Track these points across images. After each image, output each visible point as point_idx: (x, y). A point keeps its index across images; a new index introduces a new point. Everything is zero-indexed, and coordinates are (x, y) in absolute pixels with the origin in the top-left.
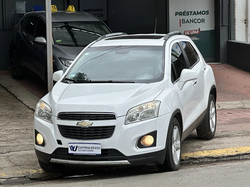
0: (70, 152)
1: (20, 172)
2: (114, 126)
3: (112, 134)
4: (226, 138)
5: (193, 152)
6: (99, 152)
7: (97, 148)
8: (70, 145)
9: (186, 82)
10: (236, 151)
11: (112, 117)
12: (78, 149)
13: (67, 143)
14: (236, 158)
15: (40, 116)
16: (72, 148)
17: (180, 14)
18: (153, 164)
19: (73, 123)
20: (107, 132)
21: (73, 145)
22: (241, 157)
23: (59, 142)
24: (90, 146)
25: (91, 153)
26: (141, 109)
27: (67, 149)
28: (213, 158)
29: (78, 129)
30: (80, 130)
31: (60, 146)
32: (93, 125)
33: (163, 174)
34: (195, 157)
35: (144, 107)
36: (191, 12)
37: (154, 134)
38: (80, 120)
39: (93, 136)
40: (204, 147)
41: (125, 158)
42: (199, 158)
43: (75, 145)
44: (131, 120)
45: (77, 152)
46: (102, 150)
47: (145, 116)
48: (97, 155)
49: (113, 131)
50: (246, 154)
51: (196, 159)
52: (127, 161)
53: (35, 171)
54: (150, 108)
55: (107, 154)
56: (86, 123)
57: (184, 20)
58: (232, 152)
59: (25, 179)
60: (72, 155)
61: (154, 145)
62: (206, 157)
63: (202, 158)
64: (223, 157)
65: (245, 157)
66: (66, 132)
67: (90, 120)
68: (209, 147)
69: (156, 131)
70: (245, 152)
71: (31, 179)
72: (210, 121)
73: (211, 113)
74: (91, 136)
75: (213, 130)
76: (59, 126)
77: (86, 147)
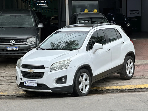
0: (25, 84)
2: (44, 72)
3: (43, 76)
6: (36, 85)
7: (36, 83)
8: (25, 81)
10: (135, 87)
11: (43, 67)
12: (28, 83)
14: (133, 90)
16: (25, 82)
19: (26, 70)
20: (40, 75)
21: (26, 81)
22: (136, 90)
23: (21, 79)
25: (33, 85)
26: (60, 64)
28: (119, 90)
29: (29, 73)
31: (22, 81)
32: (35, 71)
34: (110, 89)
37: (65, 77)
38: (29, 68)
40: (119, 84)
42: (112, 90)
44: (53, 69)
46: (38, 84)
48: (36, 87)
49: (43, 75)
52: (50, 90)
55: (41, 86)
58: (132, 87)
60: (26, 86)
62: (116, 89)
63: (114, 90)
64: (126, 90)
66: (25, 74)
67: (34, 69)
68: (122, 84)
69: (66, 76)
72: (128, 70)
73: (128, 66)
74: (34, 77)
75: (131, 75)
76: (22, 71)
77: (31, 83)
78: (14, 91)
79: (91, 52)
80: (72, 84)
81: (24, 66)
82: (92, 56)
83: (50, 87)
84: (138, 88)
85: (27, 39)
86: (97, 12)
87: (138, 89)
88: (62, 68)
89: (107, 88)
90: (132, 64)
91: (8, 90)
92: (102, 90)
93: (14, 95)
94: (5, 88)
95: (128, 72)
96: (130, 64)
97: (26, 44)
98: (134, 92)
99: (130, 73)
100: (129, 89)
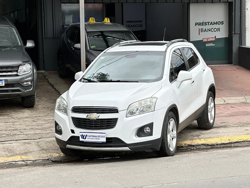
0: (81, 139)
1: (45, 156)
2: (117, 119)
3: (115, 125)
4: (223, 128)
5: (192, 140)
6: (104, 140)
7: (103, 137)
8: (81, 134)
9: (182, 82)
10: (229, 140)
11: (115, 111)
12: (87, 137)
13: (78, 132)
14: (228, 145)
15: (59, 110)
16: (83, 137)
17: (199, 24)
18: (151, 151)
19: (83, 116)
20: (111, 123)
21: (84, 134)
22: (233, 145)
23: (73, 131)
24: (97, 135)
26: (140, 104)
27: (79, 137)
28: (208, 145)
29: (88, 121)
30: (89, 122)
31: (73, 135)
32: (100, 118)
33: (159, 158)
34: (193, 144)
35: (143, 103)
36: (209, 23)
37: (151, 126)
38: (89, 113)
39: (100, 126)
40: (202, 136)
41: (126, 145)
42: (197, 145)
43: (85, 134)
44: (132, 113)
45: (87, 140)
46: (107, 138)
47: (144, 110)
48: (103, 143)
49: (116, 123)
51: (194, 146)
52: (128, 148)
53: (57, 155)
54: (149, 103)
55: (111, 142)
56: (94, 116)
57: (202, 30)
58: (225, 140)
59: (48, 162)
60: (83, 142)
61: (151, 134)
62: (202, 144)
63: (199, 145)
64: (217, 145)
65: (236, 145)
66: (78, 123)
67: (98, 113)
68: (206, 136)
69: (152, 123)
70: (237, 141)
71: (53, 161)
72: (209, 114)
73: (209, 107)
74: (98, 127)
75: (212, 121)
77: (94, 136)
78: (41, 152)
80: (160, 137)
83: (128, 142)
84: (235, 141)
85: (18, 67)
87: (235, 143)
88: (144, 112)
89: (188, 142)
90: (212, 104)
91: (30, 152)
92: (182, 147)
93: (47, 158)
94: (22, 148)
97: (17, 75)
98: (230, 147)
100: (222, 144)
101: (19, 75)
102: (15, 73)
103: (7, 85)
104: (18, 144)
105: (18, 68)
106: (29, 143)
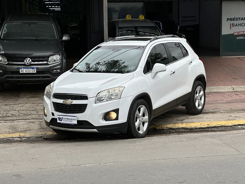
0: (58, 121)
1: (40, 134)
2: (87, 105)
3: (85, 110)
5: (175, 124)
6: (76, 122)
7: (75, 120)
8: (59, 116)
9: (157, 73)
10: (208, 125)
11: (85, 97)
12: (63, 120)
13: (57, 115)
14: (206, 129)
16: (59, 119)
18: (118, 133)
19: (61, 101)
20: (81, 108)
22: (210, 129)
23: (53, 114)
24: (70, 118)
25: (71, 123)
27: (57, 119)
28: (187, 129)
29: (64, 105)
31: (53, 117)
32: (73, 103)
34: (174, 127)
35: (110, 91)
37: (117, 111)
38: (65, 99)
40: (185, 121)
41: (94, 127)
42: (177, 129)
44: (99, 100)
45: (62, 122)
46: (78, 121)
48: (75, 125)
49: (86, 108)
50: (215, 127)
51: (174, 129)
52: (96, 130)
53: (52, 133)
55: (83, 124)
56: (69, 102)
58: (204, 125)
59: (41, 138)
61: (117, 119)
62: (182, 128)
63: (179, 129)
64: (196, 129)
65: (213, 129)
66: (57, 107)
67: (71, 99)
68: (190, 120)
70: (215, 125)
71: (44, 139)
72: (197, 101)
73: (197, 95)
74: (72, 111)
75: (200, 107)
76: (53, 103)
77: (68, 119)
78: (39, 130)
79: (149, 75)
80: (126, 121)
81: (57, 96)
82: (152, 81)
83: (95, 125)
84: (213, 125)
86: (143, 18)
87: (213, 127)
88: (112, 98)
89: (170, 126)
90: (202, 92)
91: (30, 130)
92: (163, 130)
93: (40, 136)
94: (26, 126)
95: (197, 104)
96: (200, 92)
97: (47, 64)
98: (208, 131)
99: (199, 106)
100: (200, 128)
101: (49, 64)
102: (46, 62)
103: (38, 72)
104: (24, 123)
105: (48, 58)
106: (33, 122)
